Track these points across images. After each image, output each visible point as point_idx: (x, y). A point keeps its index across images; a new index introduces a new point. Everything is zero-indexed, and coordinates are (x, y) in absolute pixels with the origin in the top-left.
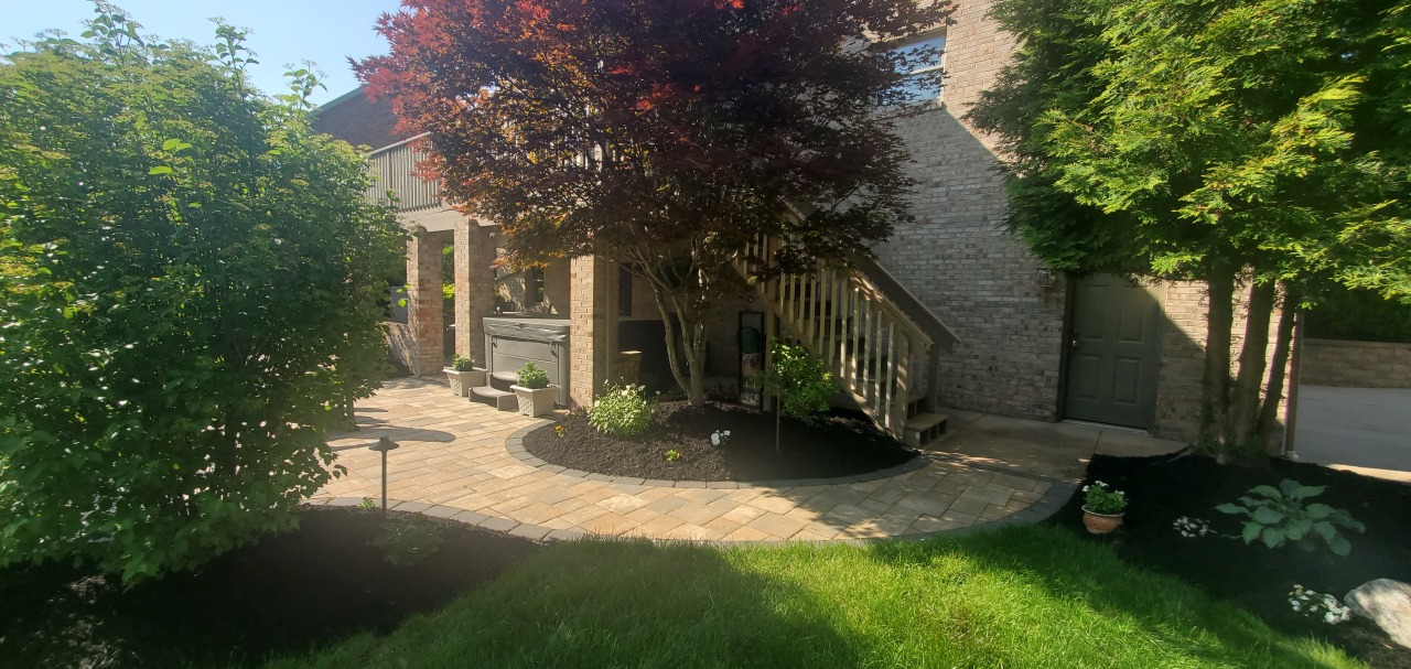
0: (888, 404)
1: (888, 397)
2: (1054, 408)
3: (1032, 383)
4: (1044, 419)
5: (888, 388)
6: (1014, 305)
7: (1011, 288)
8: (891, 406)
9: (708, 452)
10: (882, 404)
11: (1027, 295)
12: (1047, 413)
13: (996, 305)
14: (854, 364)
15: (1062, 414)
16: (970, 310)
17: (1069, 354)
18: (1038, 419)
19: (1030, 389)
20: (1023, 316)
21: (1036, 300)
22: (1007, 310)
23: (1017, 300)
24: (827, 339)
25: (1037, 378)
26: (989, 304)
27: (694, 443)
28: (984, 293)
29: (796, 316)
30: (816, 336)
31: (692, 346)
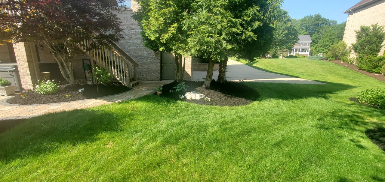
0: (125, 79)
1: (125, 78)
2: (160, 78)
3: (156, 74)
4: (158, 80)
5: (124, 76)
6: (151, 57)
7: (150, 54)
8: (126, 79)
9: (78, 94)
10: (124, 79)
11: (153, 55)
12: (159, 79)
13: (148, 57)
14: (116, 71)
15: (161, 79)
16: (143, 58)
17: (162, 67)
18: (157, 80)
19: (155, 75)
20: (153, 60)
21: (155, 56)
22: (150, 58)
23: (151, 56)
24: (108, 65)
25: (157, 72)
26: (147, 57)
27: (74, 93)
28: (145, 55)
29: (99, 60)
30: (106, 65)
31: (68, 69)
